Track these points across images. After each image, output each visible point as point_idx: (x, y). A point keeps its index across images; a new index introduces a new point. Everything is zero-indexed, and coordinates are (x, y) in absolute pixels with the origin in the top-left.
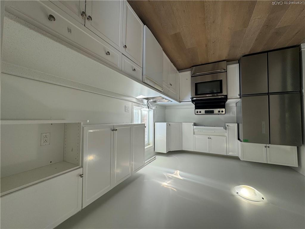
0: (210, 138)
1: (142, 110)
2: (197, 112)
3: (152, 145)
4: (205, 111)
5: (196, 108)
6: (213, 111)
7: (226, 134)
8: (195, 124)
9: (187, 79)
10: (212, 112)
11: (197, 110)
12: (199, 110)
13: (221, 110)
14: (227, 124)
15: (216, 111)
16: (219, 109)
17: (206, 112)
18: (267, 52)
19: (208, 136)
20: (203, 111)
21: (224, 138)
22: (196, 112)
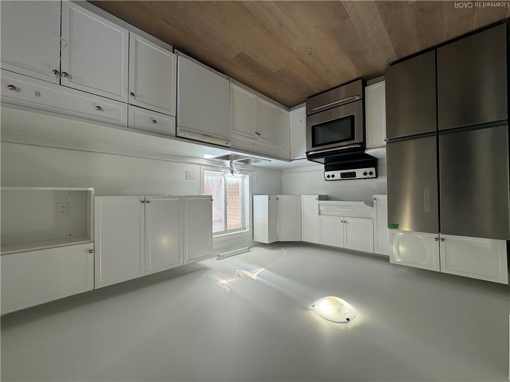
0: (345, 222)
1: (225, 176)
2: (329, 176)
3: (248, 230)
4: (341, 173)
5: (327, 169)
6: (355, 173)
7: (373, 215)
8: (322, 198)
9: (301, 121)
10: (353, 175)
11: (327, 173)
12: (331, 173)
13: (368, 170)
14: (374, 196)
15: (359, 172)
16: (364, 169)
17: (343, 176)
18: (435, 48)
19: (342, 219)
20: (337, 174)
21: (370, 222)
22: (326, 177)
